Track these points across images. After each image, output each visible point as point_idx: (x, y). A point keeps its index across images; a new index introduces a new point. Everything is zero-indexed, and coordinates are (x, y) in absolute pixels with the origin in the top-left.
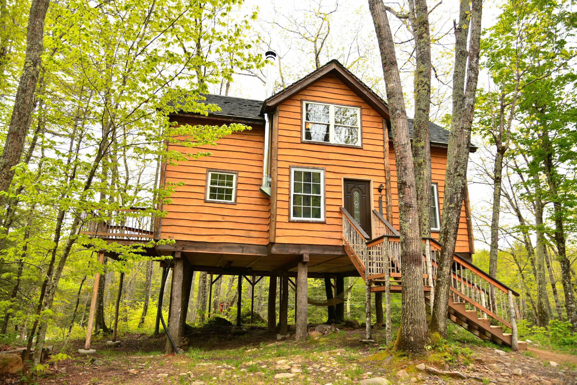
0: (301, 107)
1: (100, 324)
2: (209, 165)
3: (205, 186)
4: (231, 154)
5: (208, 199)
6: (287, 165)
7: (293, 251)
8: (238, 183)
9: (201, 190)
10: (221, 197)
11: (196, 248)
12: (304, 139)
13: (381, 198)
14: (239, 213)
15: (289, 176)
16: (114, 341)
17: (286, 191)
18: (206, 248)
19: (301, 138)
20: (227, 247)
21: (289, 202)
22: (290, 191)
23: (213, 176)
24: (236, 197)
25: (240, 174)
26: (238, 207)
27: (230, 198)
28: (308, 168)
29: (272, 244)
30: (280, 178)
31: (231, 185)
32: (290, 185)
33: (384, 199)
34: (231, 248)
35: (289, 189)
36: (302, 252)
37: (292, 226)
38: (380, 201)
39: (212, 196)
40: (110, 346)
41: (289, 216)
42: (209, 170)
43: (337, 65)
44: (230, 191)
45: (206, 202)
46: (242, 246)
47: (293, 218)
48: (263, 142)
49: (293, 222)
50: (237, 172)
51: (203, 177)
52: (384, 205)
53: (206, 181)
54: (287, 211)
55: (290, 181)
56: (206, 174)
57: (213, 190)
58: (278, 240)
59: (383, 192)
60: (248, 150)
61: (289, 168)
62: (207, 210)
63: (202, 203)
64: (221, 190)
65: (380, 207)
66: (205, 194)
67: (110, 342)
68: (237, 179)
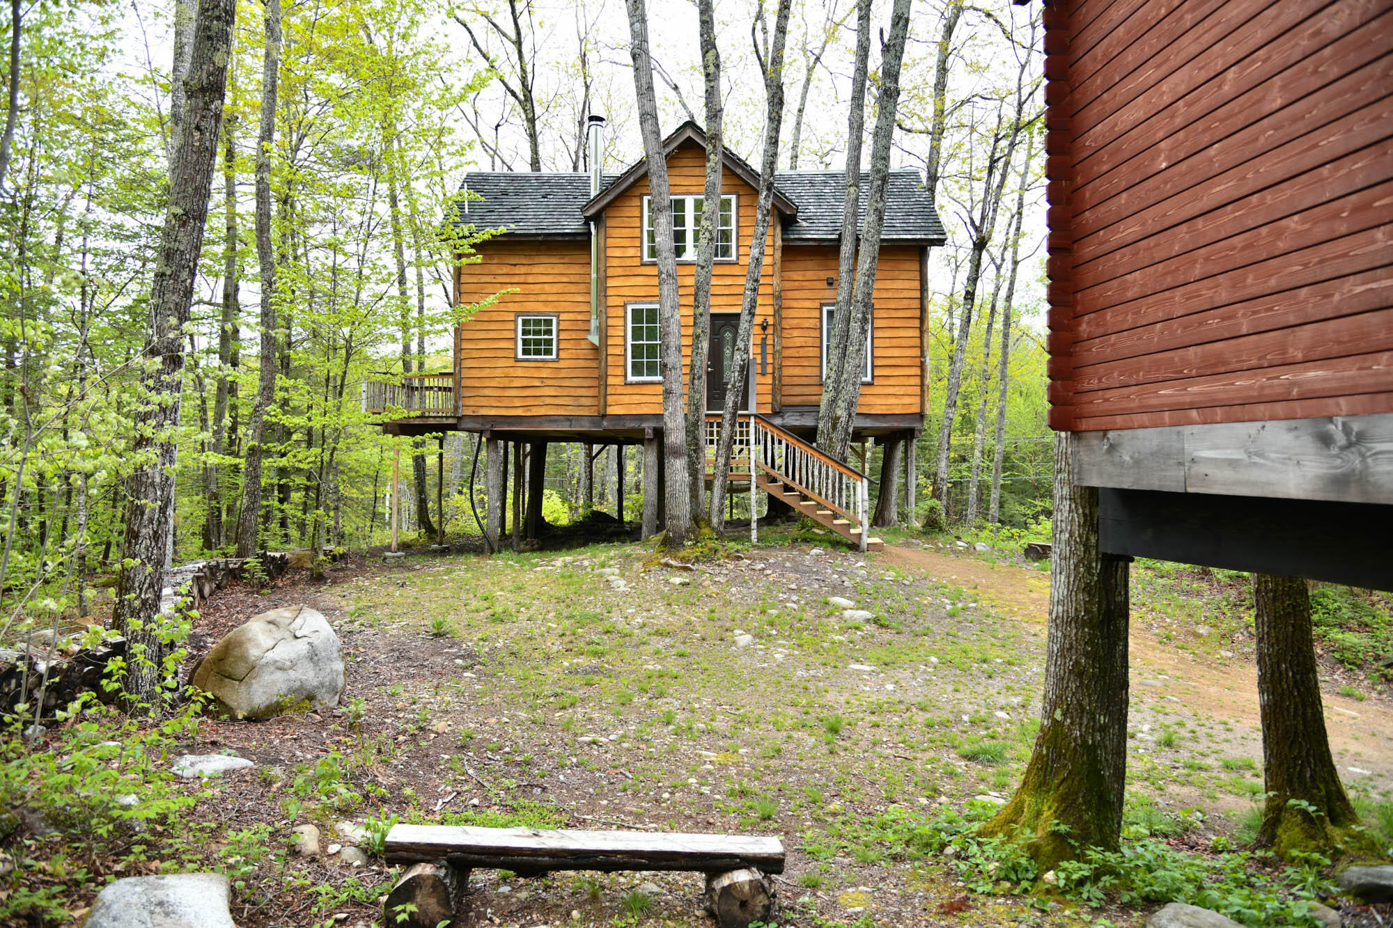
0: (641, 207)
1: (424, 523)
2: (517, 307)
3: (515, 339)
4: (547, 288)
5: (520, 356)
6: (620, 301)
7: (631, 425)
8: (559, 331)
9: (509, 345)
10: (537, 352)
11: (509, 424)
12: (646, 259)
13: (764, 340)
14: (563, 374)
15: (625, 317)
16: (440, 544)
17: (620, 341)
18: (521, 424)
19: (641, 257)
20: (551, 421)
21: (625, 355)
22: (625, 340)
23: (525, 323)
24: (558, 350)
25: (563, 317)
26: (561, 364)
27: (549, 352)
28: (651, 303)
29: (604, 416)
30: (611, 322)
31: (549, 332)
32: (625, 331)
33: (769, 341)
34: (556, 421)
35: (625, 337)
36: (644, 425)
37: (629, 390)
38: (763, 344)
39: (525, 352)
40: (435, 551)
41: (625, 376)
42: (518, 314)
43: (694, 131)
44: (549, 342)
45: (517, 360)
46: (569, 418)
47: (631, 378)
48: (590, 264)
49: (631, 384)
50: (558, 314)
51: (511, 326)
52: (769, 350)
53: (515, 331)
54: (622, 369)
55: (625, 326)
56: (515, 321)
57: (525, 342)
58: (611, 411)
59: (770, 330)
60: (573, 279)
61: (625, 306)
62: (519, 372)
63: (511, 363)
64: (537, 342)
65: (764, 354)
66: (515, 349)
67: (435, 546)
68: (558, 324)
